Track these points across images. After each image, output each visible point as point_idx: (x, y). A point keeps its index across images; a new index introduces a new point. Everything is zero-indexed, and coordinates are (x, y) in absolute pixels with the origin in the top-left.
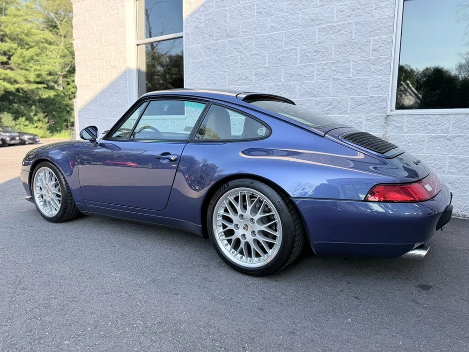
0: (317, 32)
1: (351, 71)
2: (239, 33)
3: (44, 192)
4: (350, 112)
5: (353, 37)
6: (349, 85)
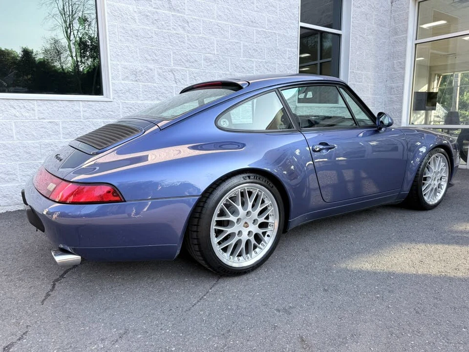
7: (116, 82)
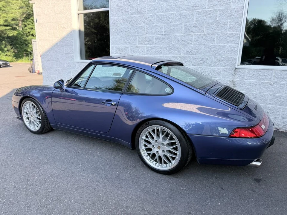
0: (195, 14)
1: (215, 40)
2: (145, 11)
3: (29, 116)
4: (214, 65)
5: (218, 19)
6: (214, 49)
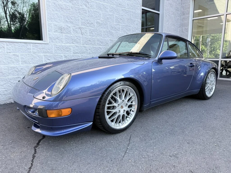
7: (51, 33)
